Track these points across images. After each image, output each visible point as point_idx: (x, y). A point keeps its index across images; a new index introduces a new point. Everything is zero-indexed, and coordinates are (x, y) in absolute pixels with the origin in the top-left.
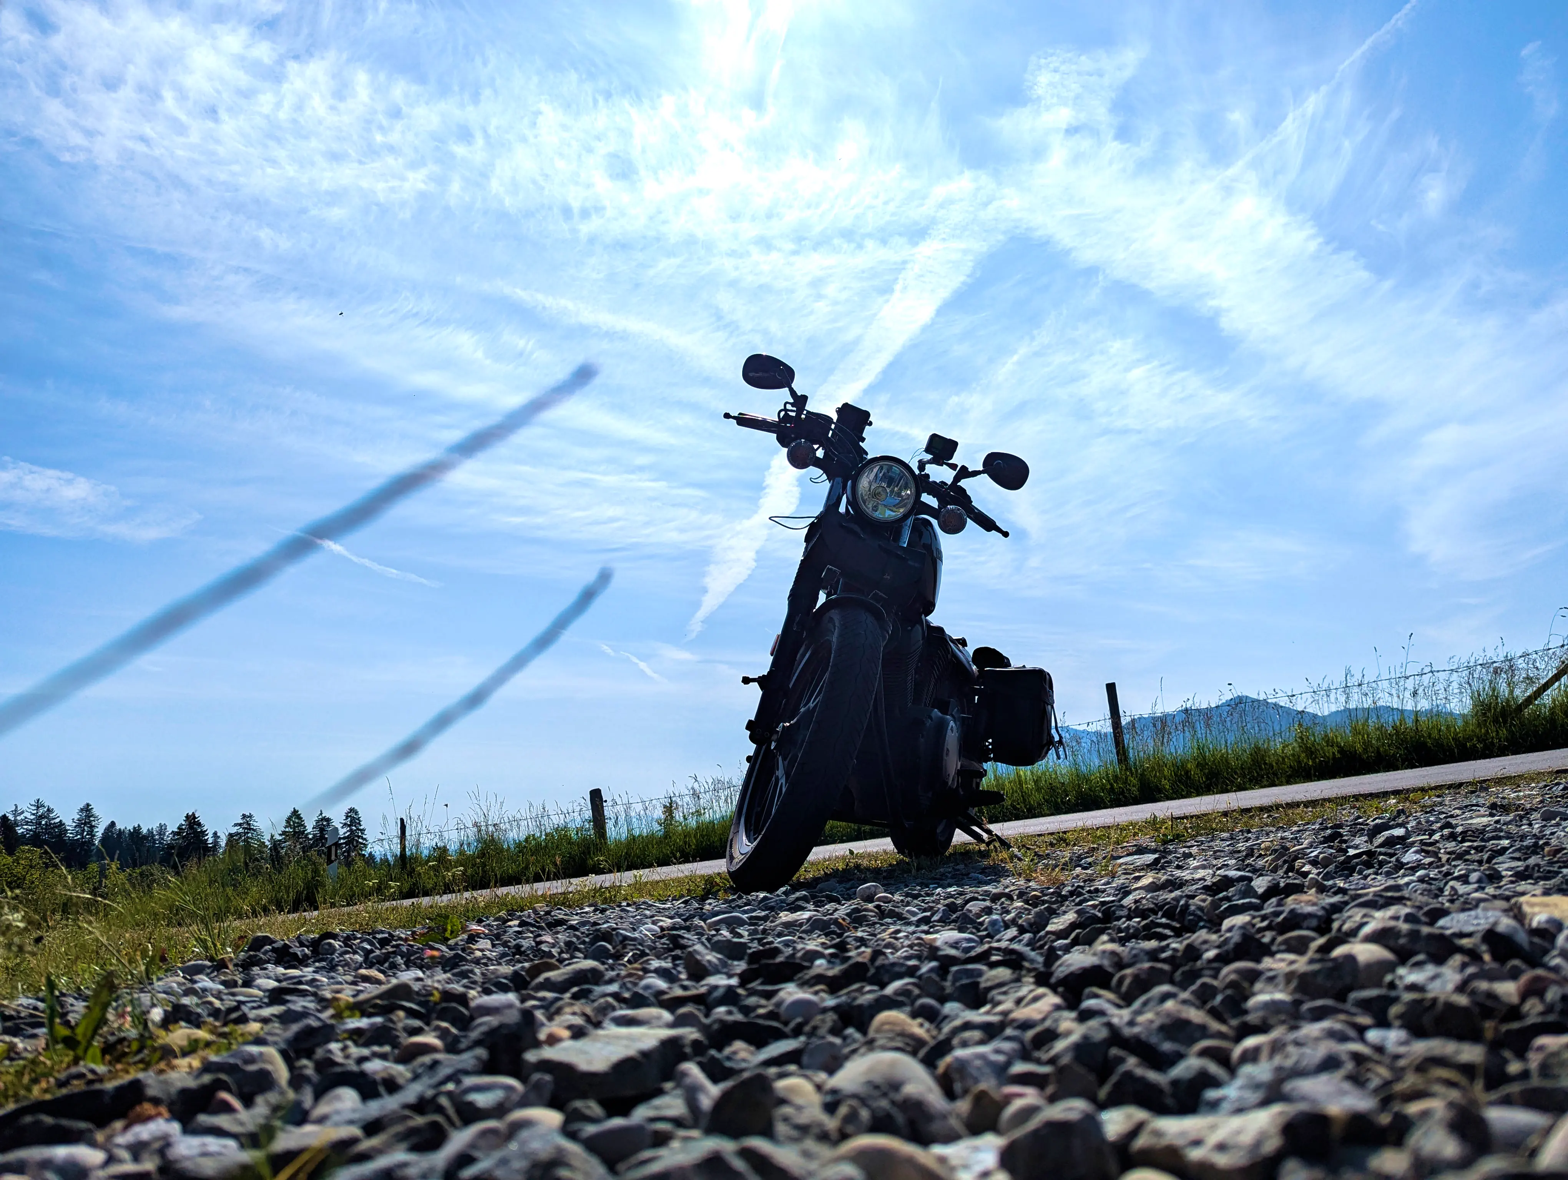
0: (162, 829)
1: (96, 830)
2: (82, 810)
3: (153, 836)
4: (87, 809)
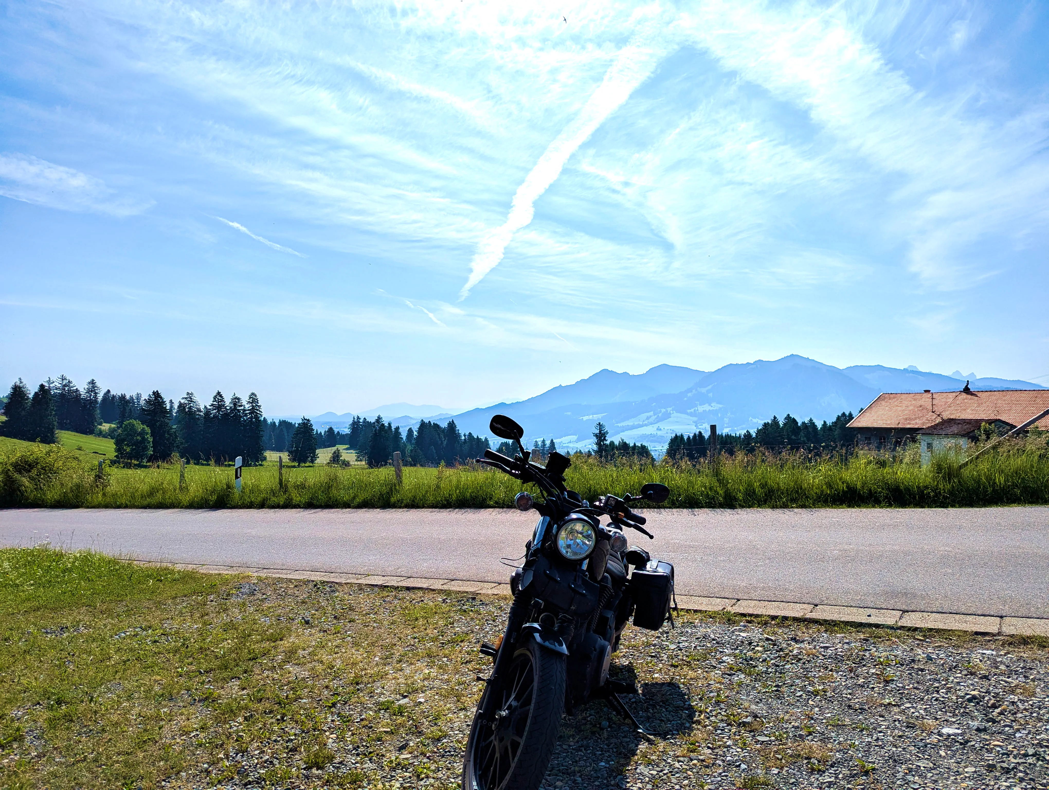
0: (139, 397)
1: (98, 395)
2: (89, 383)
3: (133, 400)
4: (92, 382)
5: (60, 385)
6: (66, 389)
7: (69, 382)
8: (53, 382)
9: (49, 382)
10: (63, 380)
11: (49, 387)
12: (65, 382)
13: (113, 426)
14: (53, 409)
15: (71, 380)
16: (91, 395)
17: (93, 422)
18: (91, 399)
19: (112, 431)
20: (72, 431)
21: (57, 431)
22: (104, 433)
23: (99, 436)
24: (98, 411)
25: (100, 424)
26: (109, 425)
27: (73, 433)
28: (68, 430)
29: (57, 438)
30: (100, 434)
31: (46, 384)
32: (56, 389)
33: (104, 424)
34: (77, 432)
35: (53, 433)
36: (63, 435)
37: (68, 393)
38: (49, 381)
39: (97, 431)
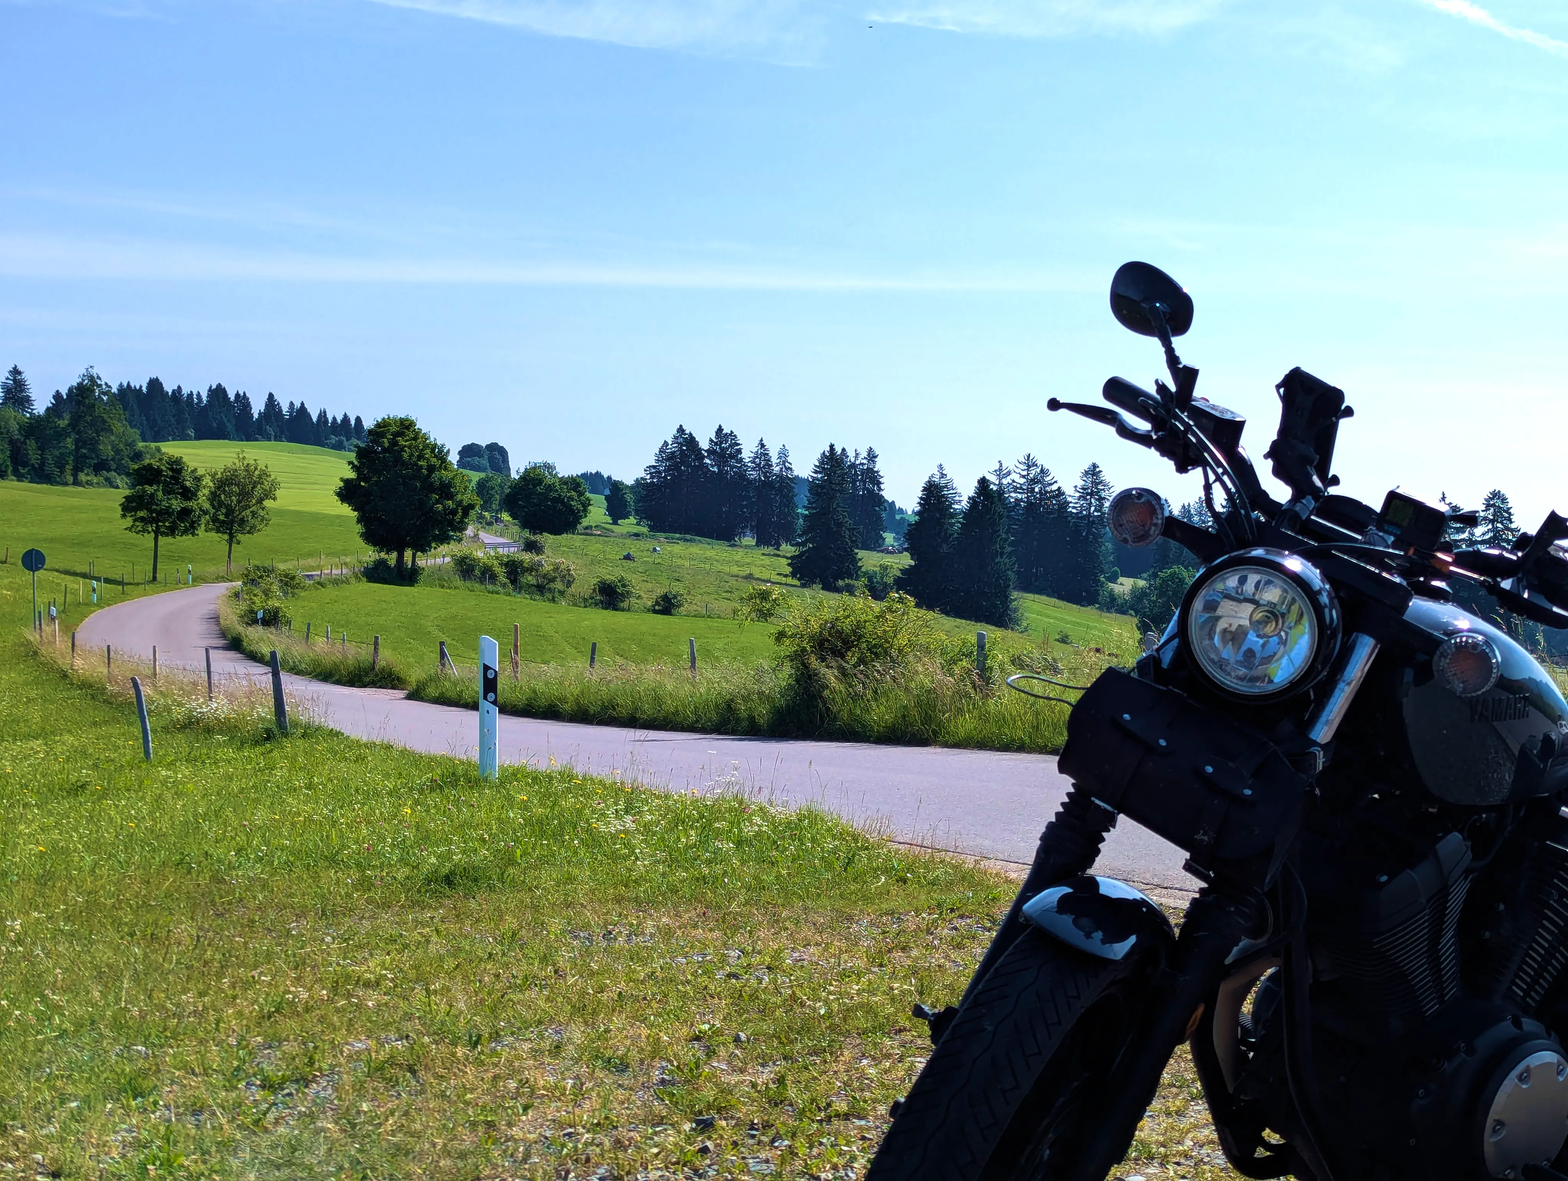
5: (1022, 481)
6: (1037, 490)
7: (1042, 471)
8: (1009, 473)
9: (1000, 473)
10: (1029, 467)
11: (1000, 484)
12: (1033, 472)
13: (1141, 583)
14: (1006, 540)
15: (1046, 467)
16: (1090, 504)
17: (1096, 575)
18: (1089, 515)
19: (1139, 596)
20: (1048, 595)
21: (1015, 594)
22: (1120, 601)
23: (1109, 610)
24: (1109, 545)
25: (1113, 579)
26: (1131, 580)
27: (1053, 601)
28: (1040, 591)
29: (1016, 610)
30: (1114, 605)
31: (993, 478)
32: (1015, 490)
33: (1121, 579)
34: (1061, 597)
35: (1005, 599)
36: (1028, 603)
37: (1041, 500)
38: (1000, 470)
39: (1103, 596)
